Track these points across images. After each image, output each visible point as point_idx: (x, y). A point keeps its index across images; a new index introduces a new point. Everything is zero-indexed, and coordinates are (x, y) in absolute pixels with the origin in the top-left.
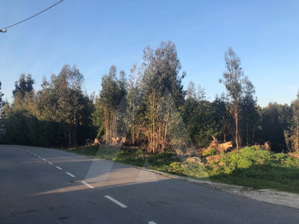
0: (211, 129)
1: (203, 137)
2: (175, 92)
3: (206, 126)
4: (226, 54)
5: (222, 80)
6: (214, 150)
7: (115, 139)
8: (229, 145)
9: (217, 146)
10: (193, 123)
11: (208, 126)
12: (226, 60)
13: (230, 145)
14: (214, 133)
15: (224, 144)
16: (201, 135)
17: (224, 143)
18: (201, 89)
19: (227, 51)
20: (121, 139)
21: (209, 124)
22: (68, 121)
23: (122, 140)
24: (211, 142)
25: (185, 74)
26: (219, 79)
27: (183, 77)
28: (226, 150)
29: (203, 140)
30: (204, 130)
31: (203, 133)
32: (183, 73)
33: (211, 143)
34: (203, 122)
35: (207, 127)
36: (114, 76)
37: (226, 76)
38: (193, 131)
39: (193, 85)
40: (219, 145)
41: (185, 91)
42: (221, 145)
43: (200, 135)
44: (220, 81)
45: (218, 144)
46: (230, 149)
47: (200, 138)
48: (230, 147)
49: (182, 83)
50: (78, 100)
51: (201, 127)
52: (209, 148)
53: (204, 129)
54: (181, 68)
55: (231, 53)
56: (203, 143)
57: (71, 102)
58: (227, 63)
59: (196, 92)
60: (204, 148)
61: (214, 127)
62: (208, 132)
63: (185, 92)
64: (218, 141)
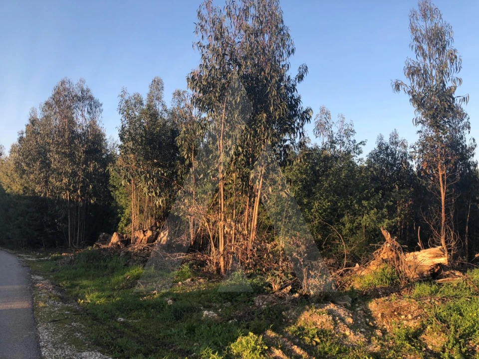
0: (372, 212)
1: (351, 230)
2: (276, 110)
3: (359, 202)
4: (413, 15)
5: (402, 83)
6: (389, 270)
7: (143, 235)
8: (437, 257)
9: (398, 258)
10: (327, 197)
11: (365, 203)
12: (414, 29)
13: (441, 256)
14: (380, 220)
15: (417, 253)
16: (348, 225)
17: (419, 249)
18: (345, 123)
19: (417, 8)
20: (158, 234)
21: (367, 199)
22: (65, 196)
23: (159, 238)
24: (378, 247)
25: (306, 69)
26: (394, 81)
27: (300, 78)
28: (425, 273)
29: (352, 239)
30: (355, 214)
31: (352, 222)
32: (300, 68)
33: (378, 251)
34: (351, 195)
35: (363, 207)
36: (158, 99)
37: (412, 72)
38: (327, 216)
39: (328, 116)
40: (402, 256)
41: (304, 109)
42: (410, 256)
43: (345, 227)
44: (397, 86)
45: (398, 252)
46: (439, 271)
47: (344, 233)
48: (439, 264)
49: (299, 93)
50: (84, 152)
51: (348, 207)
52: (373, 266)
53: (353, 211)
54: (293, 51)
55: (427, 12)
56: (351, 246)
57: (71, 156)
58: (416, 39)
59: (334, 131)
60: (357, 265)
61: (379, 207)
62: (365, 220)
63: (304, 112)
64: (398, 245)
